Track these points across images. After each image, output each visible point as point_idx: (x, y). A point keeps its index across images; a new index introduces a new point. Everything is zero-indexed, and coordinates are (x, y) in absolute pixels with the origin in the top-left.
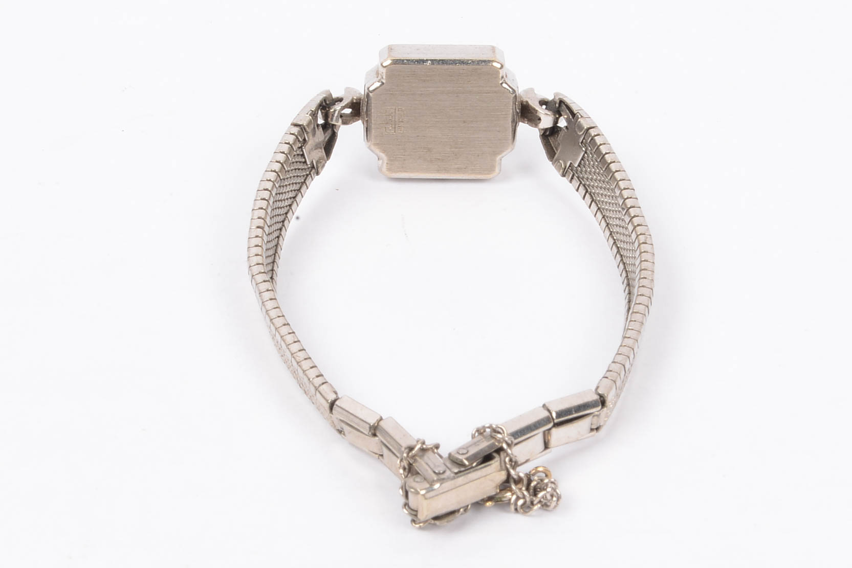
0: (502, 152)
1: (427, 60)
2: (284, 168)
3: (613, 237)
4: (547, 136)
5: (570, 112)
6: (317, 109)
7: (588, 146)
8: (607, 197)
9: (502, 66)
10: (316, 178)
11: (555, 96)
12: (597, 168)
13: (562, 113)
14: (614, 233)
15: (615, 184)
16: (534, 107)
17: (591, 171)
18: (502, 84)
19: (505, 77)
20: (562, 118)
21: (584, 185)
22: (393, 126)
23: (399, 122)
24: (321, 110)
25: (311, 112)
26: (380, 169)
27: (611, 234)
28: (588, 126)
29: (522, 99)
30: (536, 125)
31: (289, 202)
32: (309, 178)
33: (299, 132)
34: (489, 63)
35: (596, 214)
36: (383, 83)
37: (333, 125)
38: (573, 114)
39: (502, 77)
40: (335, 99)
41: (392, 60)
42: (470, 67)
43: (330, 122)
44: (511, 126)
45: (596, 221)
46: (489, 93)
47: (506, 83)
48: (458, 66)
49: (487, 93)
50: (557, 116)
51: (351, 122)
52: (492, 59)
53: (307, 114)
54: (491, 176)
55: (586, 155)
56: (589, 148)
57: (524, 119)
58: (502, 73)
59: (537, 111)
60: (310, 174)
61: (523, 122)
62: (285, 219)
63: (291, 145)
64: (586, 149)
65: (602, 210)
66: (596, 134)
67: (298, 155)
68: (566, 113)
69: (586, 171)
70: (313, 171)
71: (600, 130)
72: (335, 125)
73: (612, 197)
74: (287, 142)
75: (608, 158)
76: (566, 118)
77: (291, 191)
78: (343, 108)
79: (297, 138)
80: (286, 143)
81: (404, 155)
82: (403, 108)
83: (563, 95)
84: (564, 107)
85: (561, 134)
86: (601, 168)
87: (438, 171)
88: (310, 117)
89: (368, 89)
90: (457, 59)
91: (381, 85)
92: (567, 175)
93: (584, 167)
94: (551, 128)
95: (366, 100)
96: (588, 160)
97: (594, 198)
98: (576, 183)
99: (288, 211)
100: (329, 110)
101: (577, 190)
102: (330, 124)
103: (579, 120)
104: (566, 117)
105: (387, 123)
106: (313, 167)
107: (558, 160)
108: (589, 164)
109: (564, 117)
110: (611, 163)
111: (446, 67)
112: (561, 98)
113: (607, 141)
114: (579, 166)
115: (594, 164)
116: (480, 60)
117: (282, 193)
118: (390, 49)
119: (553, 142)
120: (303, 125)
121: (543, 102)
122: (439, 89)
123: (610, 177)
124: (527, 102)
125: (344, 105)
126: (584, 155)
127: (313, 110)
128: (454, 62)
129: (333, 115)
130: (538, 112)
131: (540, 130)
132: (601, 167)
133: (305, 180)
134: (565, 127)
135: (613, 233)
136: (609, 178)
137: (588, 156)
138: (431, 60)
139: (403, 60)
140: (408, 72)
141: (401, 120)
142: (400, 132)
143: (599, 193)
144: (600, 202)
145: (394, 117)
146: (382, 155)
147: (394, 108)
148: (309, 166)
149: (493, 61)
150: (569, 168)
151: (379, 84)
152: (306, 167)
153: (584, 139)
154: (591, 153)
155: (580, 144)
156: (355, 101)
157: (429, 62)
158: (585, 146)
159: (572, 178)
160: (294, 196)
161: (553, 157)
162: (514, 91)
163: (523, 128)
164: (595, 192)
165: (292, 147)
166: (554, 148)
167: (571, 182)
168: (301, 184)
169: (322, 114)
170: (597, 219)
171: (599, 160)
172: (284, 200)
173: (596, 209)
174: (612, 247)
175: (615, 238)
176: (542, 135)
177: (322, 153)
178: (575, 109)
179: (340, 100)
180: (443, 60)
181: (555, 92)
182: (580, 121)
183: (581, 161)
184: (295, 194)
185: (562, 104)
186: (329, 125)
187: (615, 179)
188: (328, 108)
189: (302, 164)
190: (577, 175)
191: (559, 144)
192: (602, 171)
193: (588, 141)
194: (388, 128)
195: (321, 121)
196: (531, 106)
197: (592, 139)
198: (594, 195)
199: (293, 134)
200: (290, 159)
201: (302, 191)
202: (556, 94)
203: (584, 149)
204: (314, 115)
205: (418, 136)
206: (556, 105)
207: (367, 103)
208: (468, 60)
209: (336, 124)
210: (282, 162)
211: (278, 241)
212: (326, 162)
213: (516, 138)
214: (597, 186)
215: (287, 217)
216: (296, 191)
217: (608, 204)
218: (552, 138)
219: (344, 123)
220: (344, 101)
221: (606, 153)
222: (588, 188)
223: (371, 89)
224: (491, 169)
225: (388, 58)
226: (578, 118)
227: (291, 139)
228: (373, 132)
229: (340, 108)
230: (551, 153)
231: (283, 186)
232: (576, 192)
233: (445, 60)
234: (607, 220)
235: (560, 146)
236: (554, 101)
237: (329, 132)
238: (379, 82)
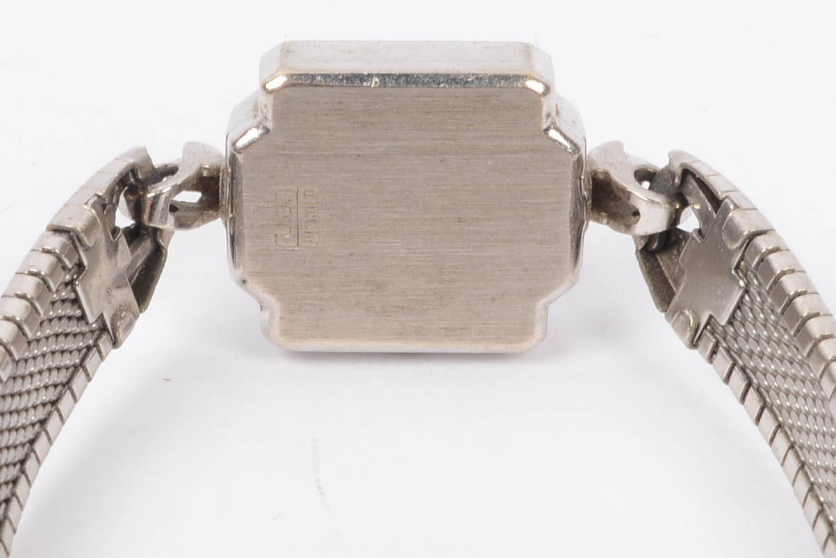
0: (549, 289)
1: (370, 76)
2: (24, 334)
3: (817, 497)
4: (653, 253)
5: (708, 197)
6: (113, 193)
7: (752, 276)
8: (801, 400)
9: (547, 90)
10: (113, 355)
11: (670, 160)
12: (775, 328)
13: (688, 198)
14: (819, 488)
15: (822, 368)
16: (625, 185)
17: (758, 336)
18: (547, 130)
19: (554, 114)
20: (688, 210)
21: (743, 369)
22: (294, 231)
23: (308, 221)
24: (125, 195)
25: (96, 198)
26: (266, 331)
27: (811, 490)
28: (753, 230)
29: (594, 168)
30: (628, 228)
31: (41, 413)
32: (93, 357)
33: (64, 247)
34: (518, 81)
35: (772, 440)
36: (267, 131)
37: (156, 230)
38: (716, 202)
39: (549, 115)
40: (159, 169)
41: (287, 76)
42: (471, 92)
43: (147, 223)
44: (568, 230)
45: (773, 456)
46: (517, 152)
47: (557, 129)
48: (444, 89)
49: (512, 152)
50: (678, 207)
51: (197, 223)
52: (523, 73)
53: (86, 204)
54: (524, 346)
55: (747, 297)
56: (755, 282)
57: (599, 214)
58: (547, 105)
59: (629, 193)
60: (96, 345)
61: (598, 220)
62: (27, 456)
63: (43, 279)
64: (748, 284)
65: (787, 430)
66: (770, 248)
67: (63, 301)
68: (699, 201)
69: (747, 335)
70: (105, 337)
71: (779, 238)
72: (161, 230)
73: (814, 401)
74: (35, 270)
75: (803, 306)
76: (698, 210)
77: (46, 387)
78: (178, 189)
79: (59, 260)
80: (32, 274)
81: (321, 299)
82: (316, 189)
83: (690, 156)
84: (692, 184)
85: (686, 248)
86: (785, 329)
87: (401, 335)
88: (94, 212)
89: (234, 144)
90: (440, 72)
91: (261, 136)
92: (701, 344)
93: (743, 325)
94: (661, 234)
95: (230, 171)
96: (751, 309)
97: (768, 400)
98: (723, 361)
99: (37, 436)
100: (145, 195)
101: (727, 379)
102: (149, 227)
103: (730, 215)
104: (697, 207)
105: (278, 225)
106: (103, 329)
107: (679, 309)
108: (755, 318)
109: (693, 208)
110: (810, 317)
111: (415, 90)
112: (684, 164)
113: (798, 264)
114: (730, 323)
115: (766, 319)
116: (495, 76)
117: (20, 394)
118: (286, 50)
119: (668, 267)
120: (74, 230)
121: (644, 175)
122: (399, 144)
123: (807, 351)
124: (606, 174)
125: (179, 182)
126: (742, 297)
127: (101, 194)
128: (434, 80)
129: (153, 207)
130: (632, 196)
131: (636, 238)
132: (786, 326)
133: (83, 360)
134: (695, 230)
135: (815, 487)
136: (805, 354)
137: (752, 301)
138: (378, 75)
139: (313, 77)
140: (326, 103)
141: (310, 216)
142: (308, 245)
143: (779, 388)
144: (784, 411)
145: (294, 211)
146: (271, 299)
147: (294, 188)
148: (94, 326)
149: (525, 77)
150: (705, 327)
151: (260, 131)
152: (85, 329)
153: (742, 259)
154: (759, 294)
155: (733, 272)
156: (205, 174)
157: (376, 79)
158: (746, 276)
159: (714, 352)
160: (55, 398)
161: (669, 303)
162: (576, 147)
163: (598, 232)
164: (770, 387)
165: (45, 282)
166: (670, 281)
167: (711, 359)
168: (71, 370)
169: (128, 205)
170: (775, 451)
171: (779, 311)
172: (27, 410)
173: (773, 428)
174: (815, 521)
175: (822, 499)
176: (641, 251)
177: (127, 295)
178: (720, 189)
179: (171, 171)
180: (407, 76)
181: (671, 150)
182: (731, 219)
183: (734, 312)
184: (56, 393)
185: (690, 177)
186: (147, 230)
187: (821, 357)
188: (143, 191)
189: (75, 322)
190: (725, 345)
191: (682, 272)
192: (786, 337)
193: (753, 265)
194: (283, 236)
195: (123, 219)
196: (616, 183)
197: (762, 260)
198: (768, 392)
199: (48, 252)
200: (42, 312)
201: (74, 387)
202: (673, 156)
203: (742, 283)
204: (105, 206)
205: (352, 254)
206: (674, 181)
207: (233, 178)
208: (467, 76)
209: (160, 226)
210: (18, 319)
211: (6, 510)
212: (136, 317)
213: (580, 257)
214: (776, 371)
215: (33, 451)
216: (60, 388)
217: (802, 416)
218: (665, 257)
219: (182, 224)
220: (178, 172)
221: (798, 294)
222: (752, 376)
223: (240, 144)
224: (523, 330)
225: (277, 71)
226: (727, 210)
227: (44, 264)
228: (247, 245)
229: (169, 188)
230: (664, 293)
231: (23, 378)
232: (723, 384)
233: (413, 75)
234: (800, 453)
235: (685, 277)
236: (668, 172)
237: (146, 246)
238: (258, 127)
